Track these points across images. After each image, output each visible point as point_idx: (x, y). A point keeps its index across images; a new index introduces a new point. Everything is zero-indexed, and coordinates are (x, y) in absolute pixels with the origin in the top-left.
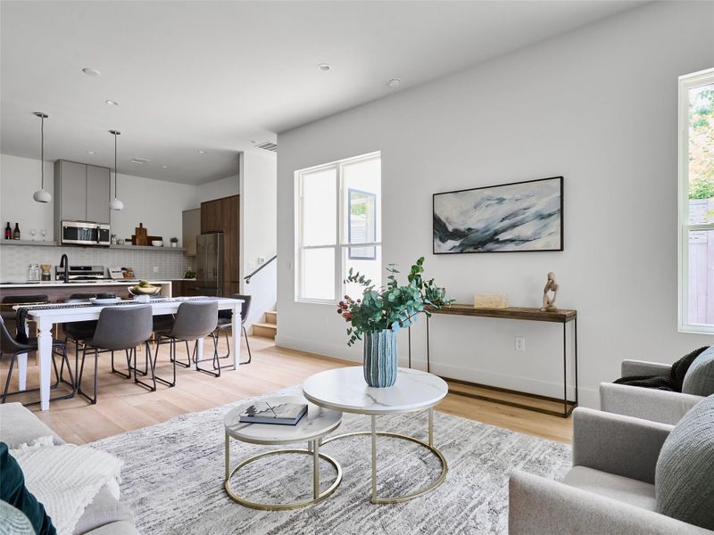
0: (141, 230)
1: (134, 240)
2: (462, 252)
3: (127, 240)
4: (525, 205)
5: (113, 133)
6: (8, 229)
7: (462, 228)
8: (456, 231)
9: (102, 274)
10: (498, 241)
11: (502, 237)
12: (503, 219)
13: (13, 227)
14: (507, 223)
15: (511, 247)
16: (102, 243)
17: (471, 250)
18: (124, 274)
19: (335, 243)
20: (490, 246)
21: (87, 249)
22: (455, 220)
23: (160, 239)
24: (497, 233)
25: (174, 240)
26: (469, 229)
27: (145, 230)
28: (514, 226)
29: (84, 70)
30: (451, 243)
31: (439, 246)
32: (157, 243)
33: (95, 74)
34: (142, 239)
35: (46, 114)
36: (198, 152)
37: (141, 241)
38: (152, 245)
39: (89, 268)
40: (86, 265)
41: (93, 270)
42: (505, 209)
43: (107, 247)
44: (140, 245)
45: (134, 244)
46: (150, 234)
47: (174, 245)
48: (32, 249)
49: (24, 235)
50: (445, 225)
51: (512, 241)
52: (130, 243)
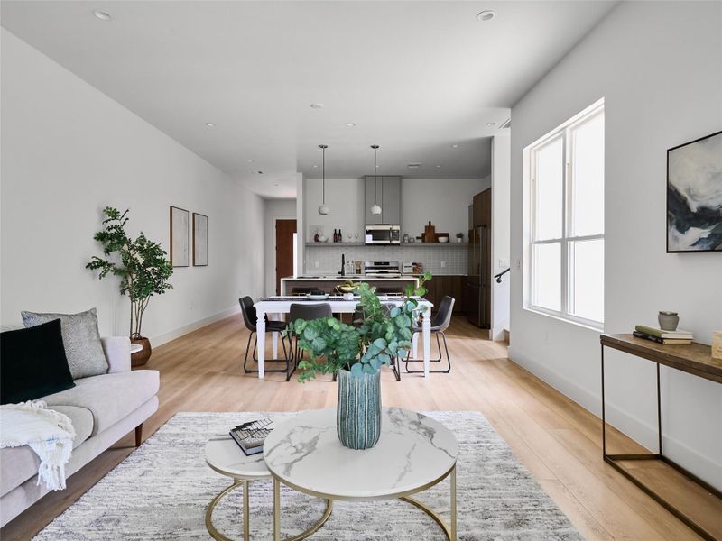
0: (430, 228)
1: (423, 238)
2: (713, 250)
3: (418, 238)
5: (373, 147)
6: (335, 234)
8: (703, 210)
9: (397, 268)
13: (338, 233)
16: (393, 242)
18: (414, 269)
19: (561, 237)
21: (387, 248)
22: (702, 191)
23: (446, 235)
25: (460, 236)
27: (434, 227)
29: (312, 106)
30: (695, 233)
31: (676, 239)
32: (442, 239)
33: (319, 107)
34: (430, 236)
35: (325, 144)
36: (452, 146)
37: (429, 238)
38: (438, 242)
39: (388, 264)
40: (385, 261)
41: (391, 265)
43: (398, 245)
44: (429, 242)
45: (424, 241)
46: (437, 231)
47: (459, 240)
48: (350, 249)
49: (345, 239)
50: (685, 201)
52: (420, 241)
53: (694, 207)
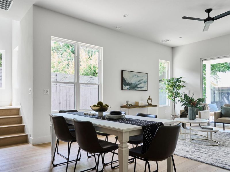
2: (130, 90)
4: (142, 79)
7: (130, 82)
8: (128, 83)
10: (137, 87)
11: (138, 86)
12: (138, 81)
14: (139, 82)
15: (140, 89)
17: (132, 89)
20: (136, 88)
22: (128, 80)
24: (137, 85)
26: (131, 83)
28: (140, 84)
30: (127, 87)
31: (124, 87)
42: (139, 79)
50: (126, 81)
51: (140, 87)
53: (127, 82)
